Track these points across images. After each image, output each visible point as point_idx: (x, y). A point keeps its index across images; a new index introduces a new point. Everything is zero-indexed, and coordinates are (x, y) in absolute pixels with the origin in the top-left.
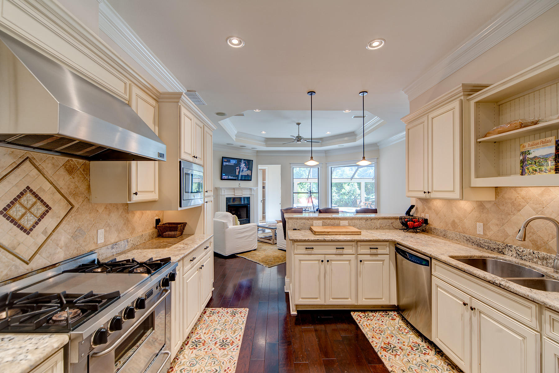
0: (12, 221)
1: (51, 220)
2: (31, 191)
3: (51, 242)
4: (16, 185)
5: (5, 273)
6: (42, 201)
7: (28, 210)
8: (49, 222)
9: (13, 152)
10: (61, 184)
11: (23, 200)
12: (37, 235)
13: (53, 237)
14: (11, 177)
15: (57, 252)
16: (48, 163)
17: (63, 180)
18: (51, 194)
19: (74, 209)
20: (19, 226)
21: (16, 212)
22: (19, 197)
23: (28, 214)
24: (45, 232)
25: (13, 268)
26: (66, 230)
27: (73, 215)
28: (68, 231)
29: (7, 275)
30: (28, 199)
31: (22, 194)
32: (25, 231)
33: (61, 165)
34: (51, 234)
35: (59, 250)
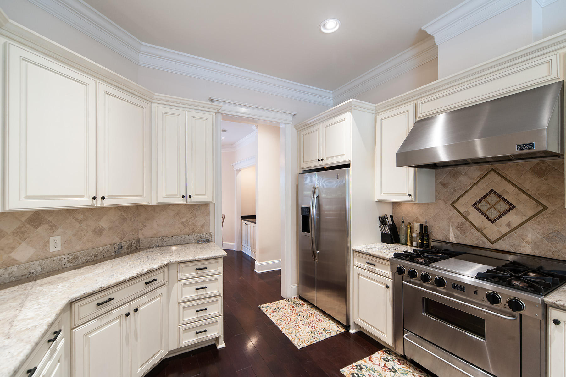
0: (480, 212)
1: (515, 216)
2: (495, 192)
3: (515, 235)
4: (484, 189)
5: (475, 242)
6: (505, 200)
7: (492, 206)
8: (513, 218)
9: (480, 168)
10: (527, 186)
11: (488, 199)
12: (501, 226)
13: (518, 231)
14: (480, 183)
15: (523, 245)
16: (511, 171)
17: (531, 182)
18: (515, 195)
19: (549, 211)
20: (485, 216)
21: (483, 206)
22: (485, 196)
23: (492, 209)
24: (508, 225)
25: (481, 242)
26: (534, 228)
27: (545, 216)
28: (538, 231)
29: (476, 244)
30: (493, 199)
31: (487, 194)
32: (490, 220)
33: (528, 169)
34: (515, 228)
35: (525, 244)
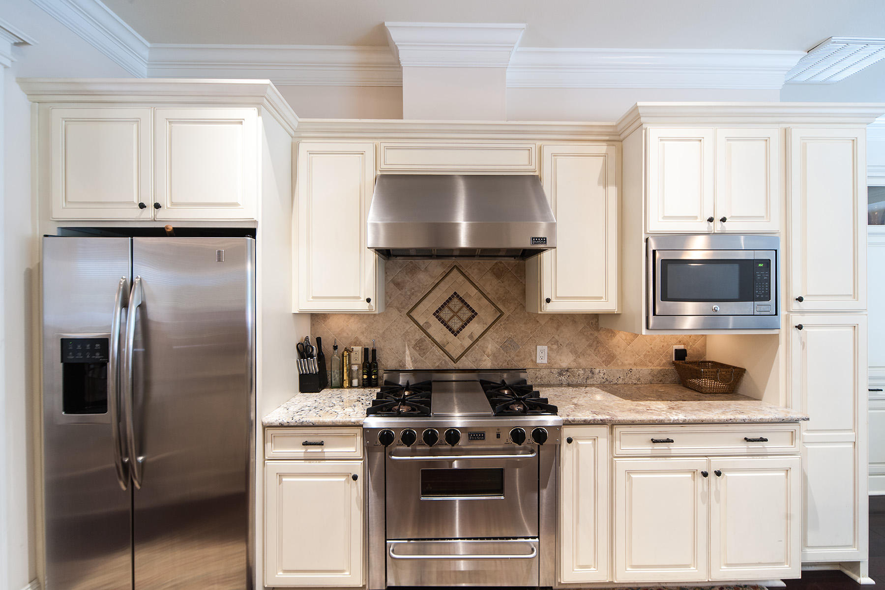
0: (442, 322)
1: (477, 325)
2: (458, 296)
3: (477, 347)
4: (446, 291)
5: (437, 364)
6: (468, 306)
7: (455, 314)
8: (475, 328)
9: (443, 263)
10: (488, 289)
11: (451, 305)
12: (463, 339)
13: (480, 343)
14: (442, 284)
15: (484, 359)
16: (474, 269)
17: (491, 285)
18: (477, 299)
19: (504, 317)
20: (448, 327)
21: (446, 314)
22: (448, 301)
23: (455, 317)
24: (471, 337)
25: (443, 362)
26: (493, 338)
27: (502, 323)
28: (496, 340)
29: (438, 366)
30: (456, 304)
31: (450, 299)
32: (453, 332)
33: (488, 269)
34: (477, 340)
35: (485, 357)
